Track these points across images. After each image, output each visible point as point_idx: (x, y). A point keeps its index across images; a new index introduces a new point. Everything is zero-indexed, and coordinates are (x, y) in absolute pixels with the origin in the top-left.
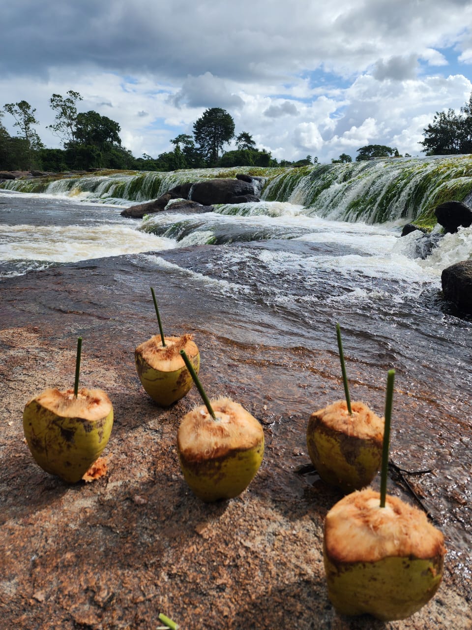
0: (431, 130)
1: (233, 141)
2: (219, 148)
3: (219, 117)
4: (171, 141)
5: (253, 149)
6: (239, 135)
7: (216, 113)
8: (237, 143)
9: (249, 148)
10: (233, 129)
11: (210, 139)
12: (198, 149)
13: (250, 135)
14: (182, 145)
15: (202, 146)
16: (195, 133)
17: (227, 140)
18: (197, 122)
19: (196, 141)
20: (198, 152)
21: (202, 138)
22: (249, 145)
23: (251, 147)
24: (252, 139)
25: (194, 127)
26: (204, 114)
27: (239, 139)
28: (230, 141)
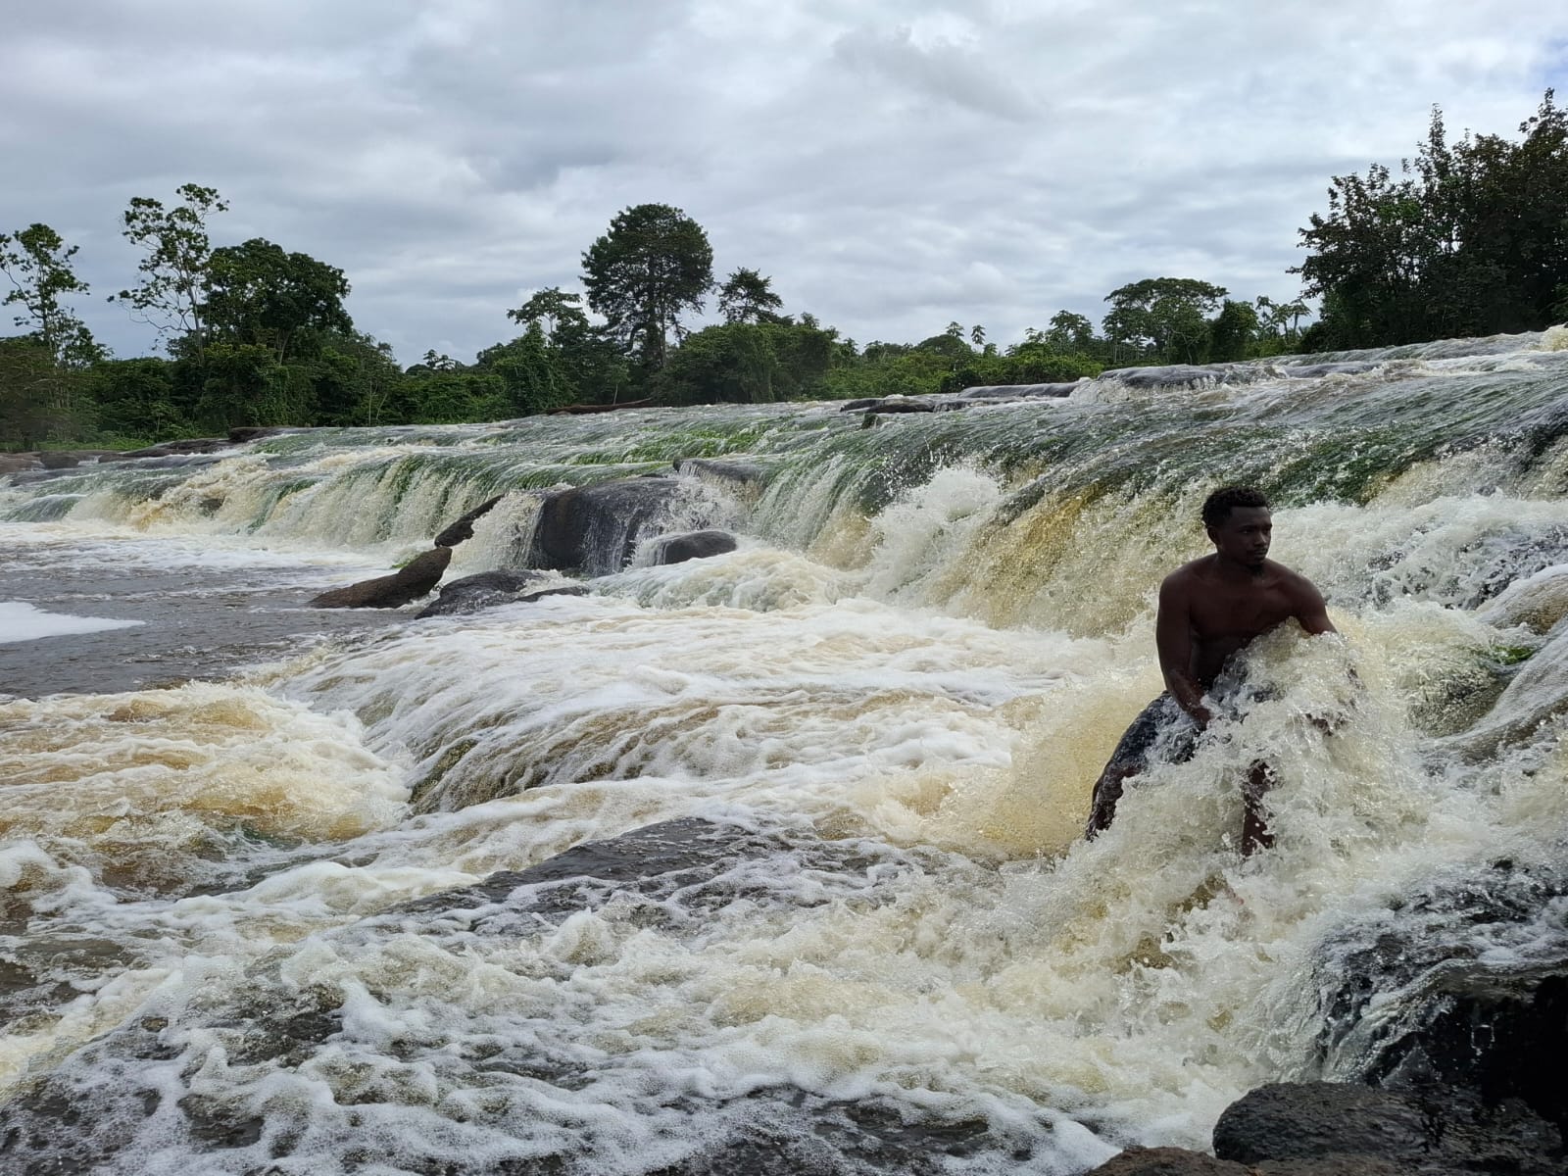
0: (1322, 231)
1: (711, 298)
2: (668, 323)
3: (663, 230)
4: (511, 313)
5: (775, 319)
6: (726, 280)
7: (650, 219)
8: (724, 303)
9: (763, 316)
10: (707, 262)
11: (637, 296)
12: (601, 331)
13: (761, 278)
14: (548, 324)
15: (614, 321)
16: (588, 282)
17: (691, 298)
18: (594, 250)
19: (593, 305)
20: (602, 338)
21: (612, 296)
22: (761, 307)
23: (768, 315)
24: (769, 290)
25: (585, 265)
26: (613, 224)
27: (730, 290)
28: (700, 298)
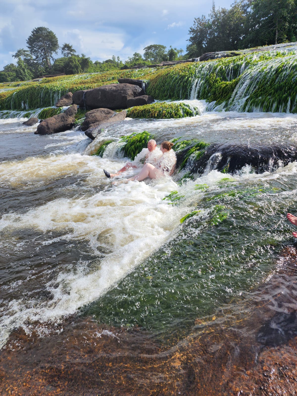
0: (192, 31)
1: (59, 51)
2: (50, 57)
3: (44, 34)
4: (13, 56)
5: (75, 56)
6: (62, 46)
7: (41, 31)
8: (62, 52)
9: (72, 55)
10: (57, 41)
11: (42, 50)
12: (35, 60)
13: (70, 45)
14: (22, 58)
15: (37, 57)
16: (29, 47)
17: (54, 51)
18: (29, 39)
19: (31, 53)
20: (35, 62)
21: (35, 51)
22: (71, 53)
23: (73, 54)
24: (72, 48)
25: (28, 43)
26: (32, 32)
27: (63, 49)
28: (57, 51)
